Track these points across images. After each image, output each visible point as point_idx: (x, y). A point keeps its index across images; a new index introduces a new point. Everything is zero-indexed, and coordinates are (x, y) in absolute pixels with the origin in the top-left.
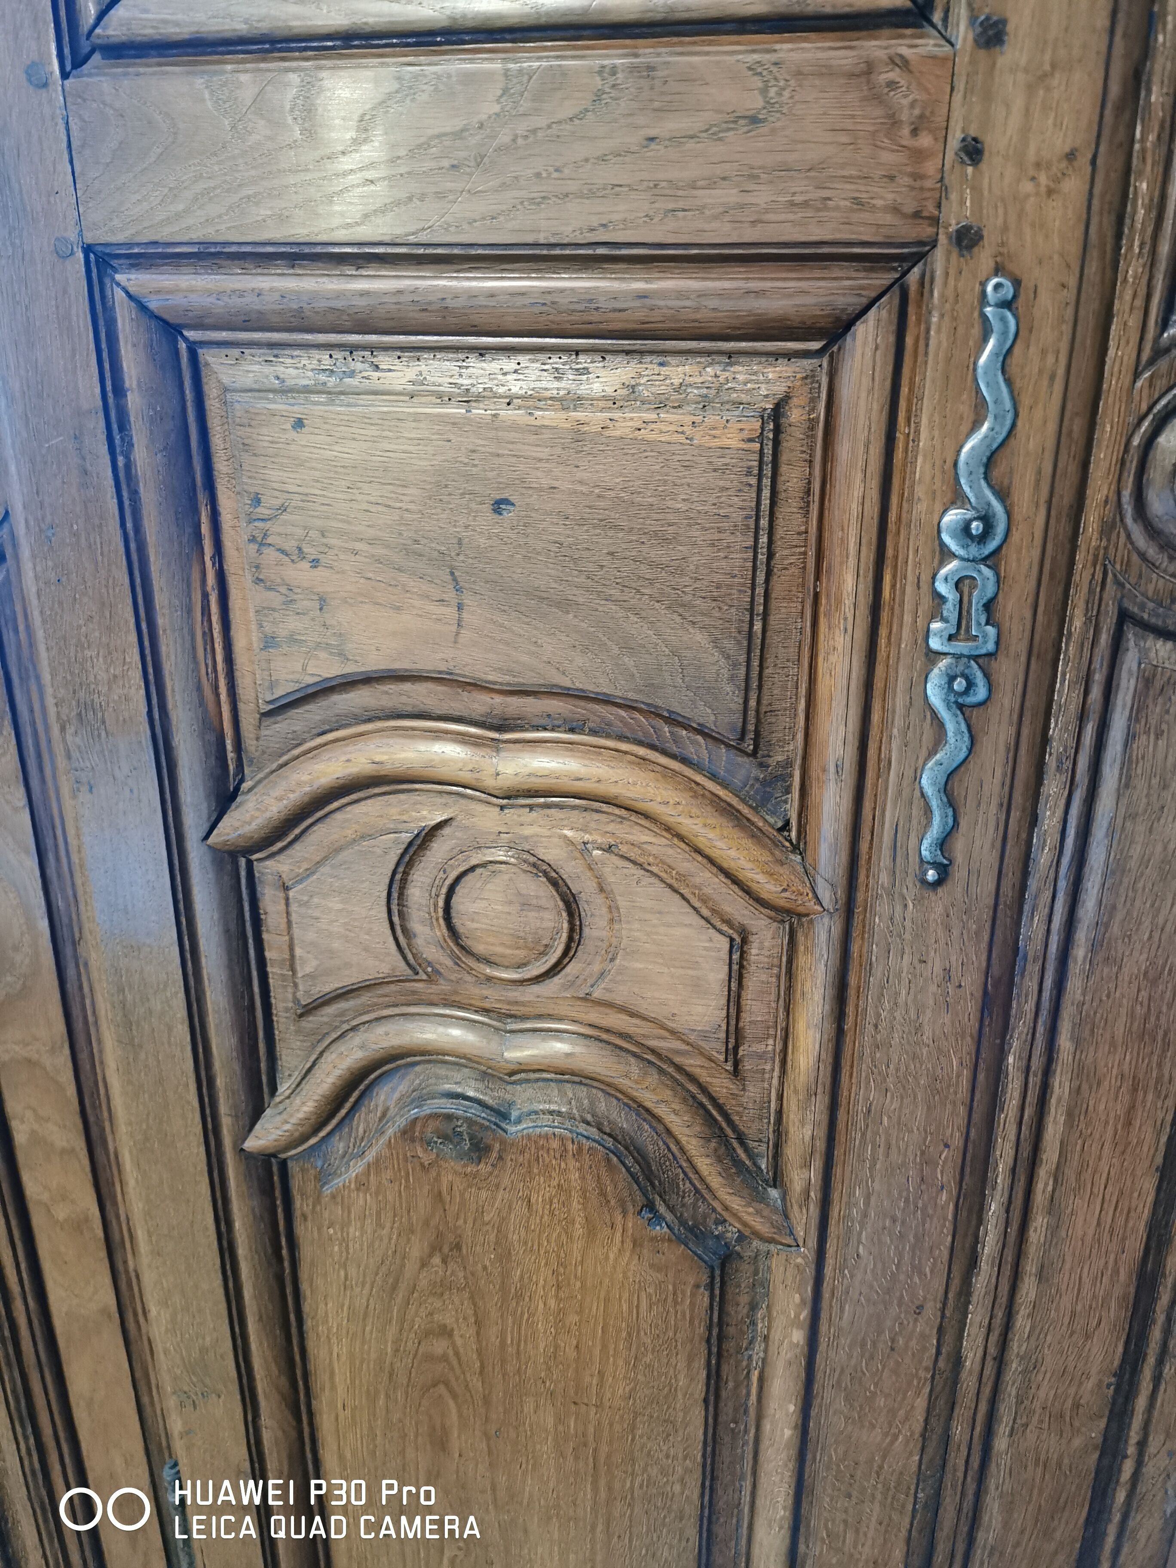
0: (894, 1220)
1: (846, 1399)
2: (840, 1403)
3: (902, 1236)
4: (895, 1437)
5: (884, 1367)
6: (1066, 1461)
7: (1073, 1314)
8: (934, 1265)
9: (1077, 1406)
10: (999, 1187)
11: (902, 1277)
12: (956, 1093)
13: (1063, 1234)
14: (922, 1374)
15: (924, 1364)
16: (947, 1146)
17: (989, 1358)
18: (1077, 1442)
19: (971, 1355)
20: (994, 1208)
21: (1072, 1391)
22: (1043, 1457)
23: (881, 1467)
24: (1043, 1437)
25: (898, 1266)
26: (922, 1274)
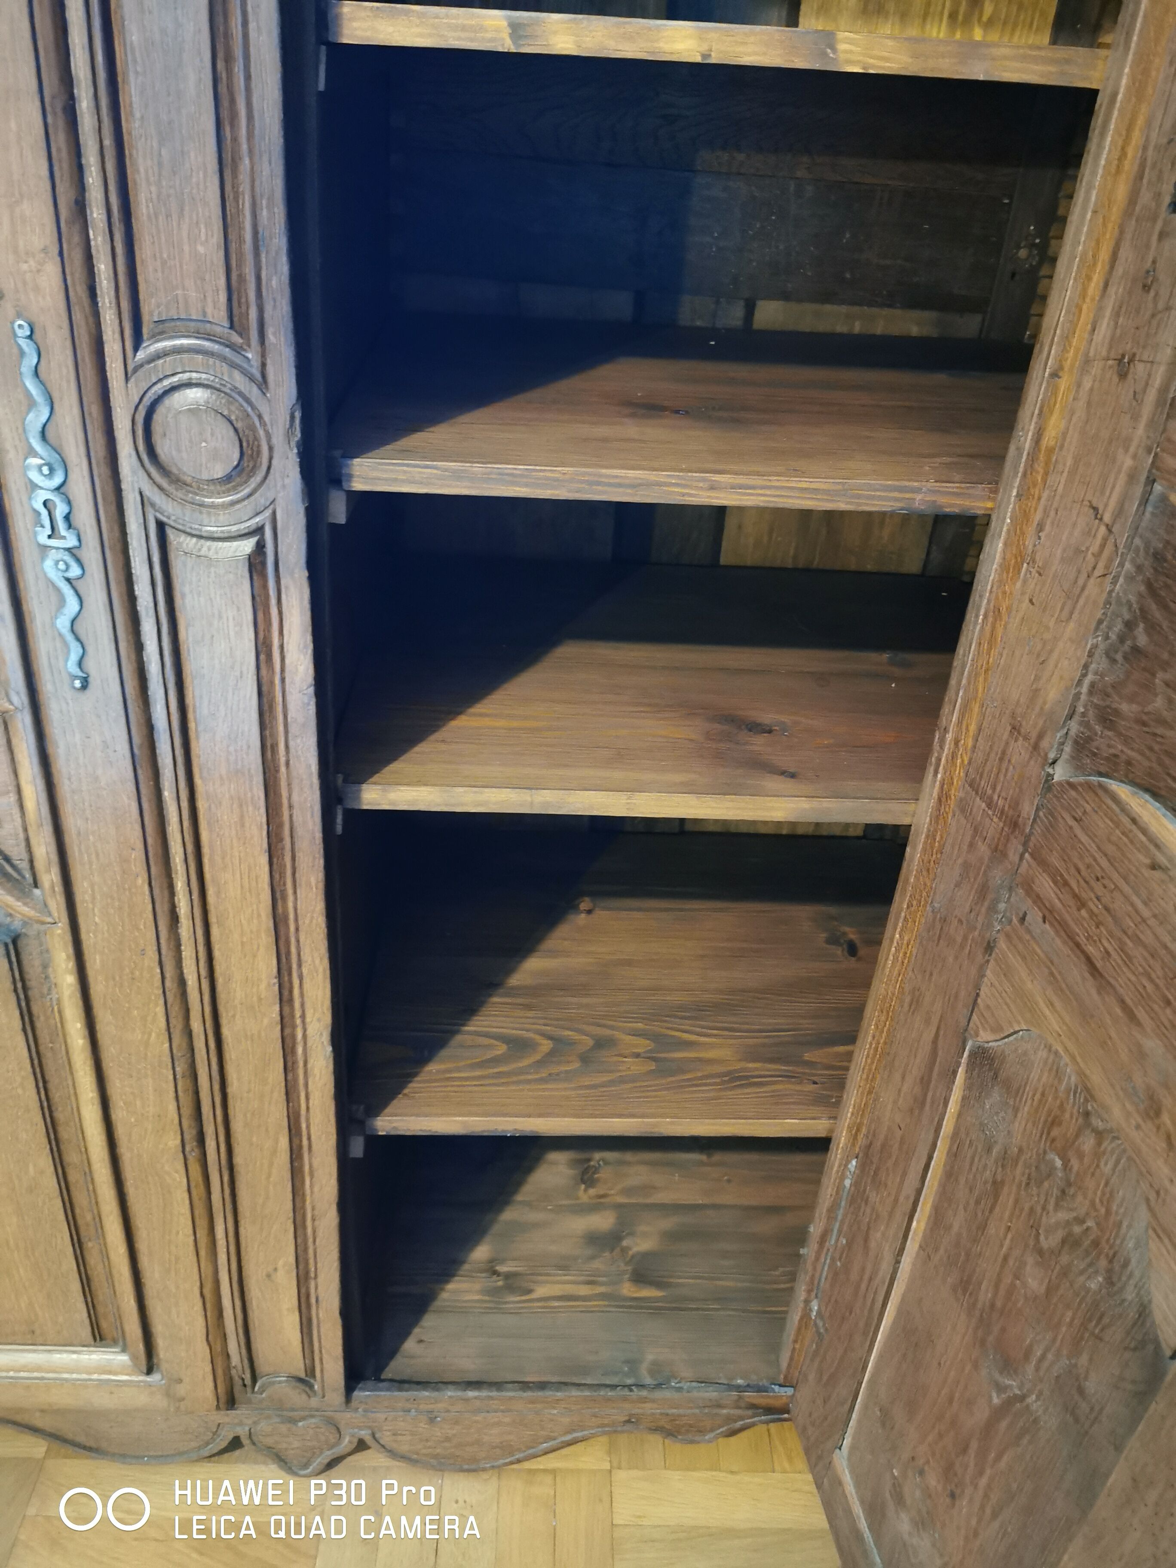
0: (112, 898)
1: (112, 1014)
2: (109, 1017)
3: (120, 908)
4: (150, 1035)
5: (131, 990)
6: (263, 1034)
7: (243, 943)
8: (145, 923)
9: (260, 999)
10: (179, 872)
11: (127, 933)
12: (130, 816)
13: (223, 896)
14: (156, 992)
15: (156, 985)
16: (133, 849)
17: (202, 978)
18: (266, 1021)
19: (190, 977)
20: (180, 885)
21: (255, 990)
22: (249, 1034)
23: (146, 1055)
24: (246, 1021)
25: (123, 926)
26: (138, 929)
